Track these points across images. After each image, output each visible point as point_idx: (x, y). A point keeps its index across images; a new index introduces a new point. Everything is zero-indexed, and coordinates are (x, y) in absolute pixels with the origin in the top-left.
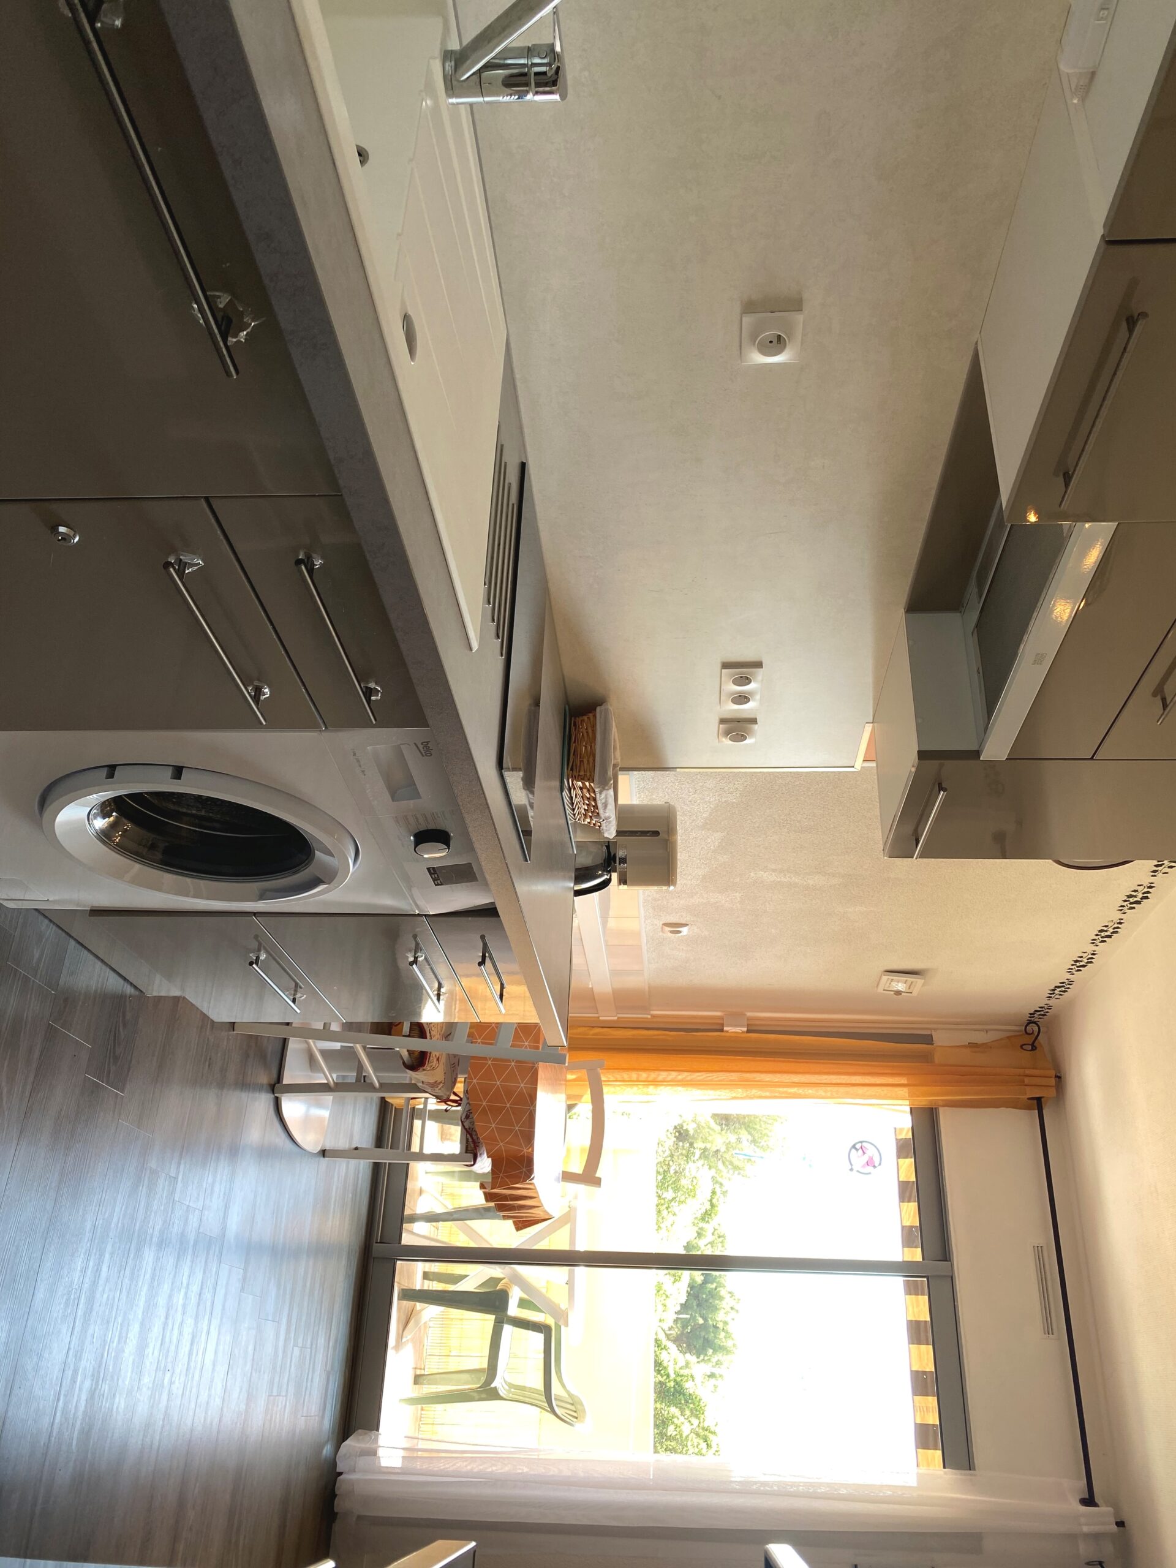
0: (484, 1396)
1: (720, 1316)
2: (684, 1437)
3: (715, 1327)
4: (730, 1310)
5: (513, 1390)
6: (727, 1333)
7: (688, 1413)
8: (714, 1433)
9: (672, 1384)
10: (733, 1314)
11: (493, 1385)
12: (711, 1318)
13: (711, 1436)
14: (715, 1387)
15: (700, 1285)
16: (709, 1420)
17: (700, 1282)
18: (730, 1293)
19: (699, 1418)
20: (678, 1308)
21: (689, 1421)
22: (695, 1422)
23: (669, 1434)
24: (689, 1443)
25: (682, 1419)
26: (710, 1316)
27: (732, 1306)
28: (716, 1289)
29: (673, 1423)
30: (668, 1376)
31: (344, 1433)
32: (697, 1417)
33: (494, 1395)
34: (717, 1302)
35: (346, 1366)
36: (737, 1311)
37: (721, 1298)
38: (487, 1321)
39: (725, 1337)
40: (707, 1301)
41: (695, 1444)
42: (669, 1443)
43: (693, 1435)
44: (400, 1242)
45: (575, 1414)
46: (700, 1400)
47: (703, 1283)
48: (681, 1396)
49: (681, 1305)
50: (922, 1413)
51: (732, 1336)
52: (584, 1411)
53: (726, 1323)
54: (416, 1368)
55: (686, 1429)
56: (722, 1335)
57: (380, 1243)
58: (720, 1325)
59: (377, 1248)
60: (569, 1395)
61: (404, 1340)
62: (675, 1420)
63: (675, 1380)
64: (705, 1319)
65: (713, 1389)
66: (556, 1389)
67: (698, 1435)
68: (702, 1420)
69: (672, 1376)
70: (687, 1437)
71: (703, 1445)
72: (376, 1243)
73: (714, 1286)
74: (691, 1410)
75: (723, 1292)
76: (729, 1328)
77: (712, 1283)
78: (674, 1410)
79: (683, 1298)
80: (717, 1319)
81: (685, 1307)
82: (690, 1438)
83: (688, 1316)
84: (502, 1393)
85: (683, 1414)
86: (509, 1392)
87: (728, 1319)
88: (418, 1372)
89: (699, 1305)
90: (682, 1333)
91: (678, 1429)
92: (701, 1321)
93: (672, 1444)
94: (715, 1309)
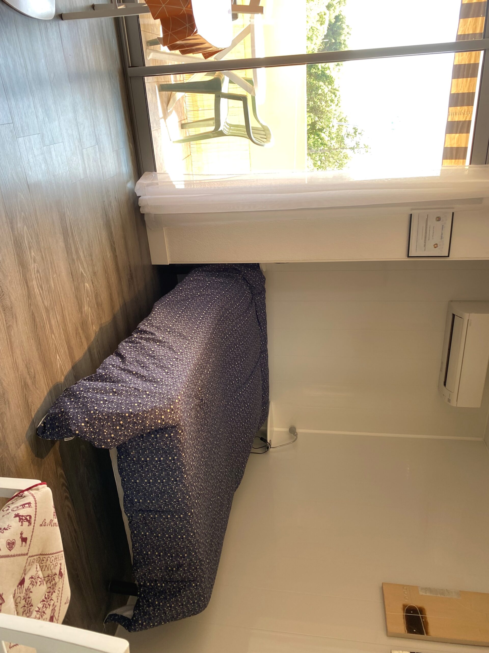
0: (216, 135)
1: (342, 38)
2: (325, 93)
3: (340, 43)
4: (347, 34)
5: (232, 128)
6: (345, 45)
7: (327, 84)
8: (338, 90)
9: (320, 72)
10: (348, 36)
11: (219, 130)
12: (338, 39)
13: (336, 92)
14: (339, 69)
15: (334, 23)
16: (336, 86)
17: (333, 22)
18: (347, 26)
19: (332, 85)
20: (323, 37)
21: (328, 87)
22: (330, 87)
23: (319, 93)
24: (327, 96)
25: (324, 86)
26: (338, 38)
27: (348, 32)
28: (341, 24)
29: (321, 88)
30: (318, 69)
31: (139, 174)
32: (331, 85)
33: (221, 134)
34: (341, 31)
35: (129, 142)
36: (350, 34)
37: (343, 29)
38: (211, 97)
39: (344, 47)
40: (336, 31)
41: (330, 96)
42: (319, 96)
43: (329, 93)
44: (144, 65)
45: (265, 137)
46: (332, 78)
47: (335, 23)
48: (324, 77)
49: (325, 35)
50: (453, 116)
51: (348, 46)
52: (270, 134)
53: (345, 41)
54: (181, 121)
55: (326, 90)
56: (343, 46)
57: (132, 67)
58: (342, 42)
59: (130, 71)
60: (262, 126)
61: (169, 111)
62: (322, 87)
63: (322, 71)
64: (335, 40)
65: (338, 70)
66: (253, 123)
67: (331, 92)
68: (333, 86)
69: (320, 69)
70: (327, 93)
71: (333, 96)
72: (129, 67)
73: (340, 23)
74: (328, 83)
75: (344, 26)
76: (346, 43)
77: (339, 22)
78: (321, 83)
79: (326, 33)
80: (341, 39)
81: (326, 36)
82: (328, 94)
83: (328, 40)
84: (225, 132)
85: (325, 84)
86: (230, 129)
87: (346, 38)
88: (183, 122)
89: (333, 33)
90: (325, 47)
91: (323, 91)
92: (333, 41)
93: (320, 97)
94: (340, 34)
